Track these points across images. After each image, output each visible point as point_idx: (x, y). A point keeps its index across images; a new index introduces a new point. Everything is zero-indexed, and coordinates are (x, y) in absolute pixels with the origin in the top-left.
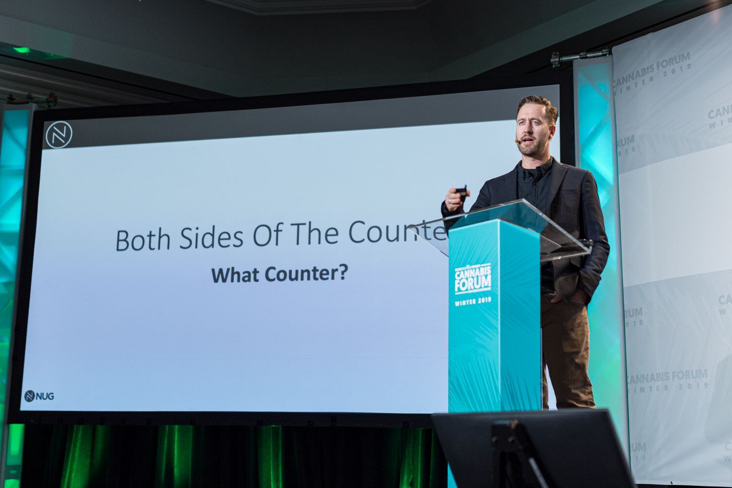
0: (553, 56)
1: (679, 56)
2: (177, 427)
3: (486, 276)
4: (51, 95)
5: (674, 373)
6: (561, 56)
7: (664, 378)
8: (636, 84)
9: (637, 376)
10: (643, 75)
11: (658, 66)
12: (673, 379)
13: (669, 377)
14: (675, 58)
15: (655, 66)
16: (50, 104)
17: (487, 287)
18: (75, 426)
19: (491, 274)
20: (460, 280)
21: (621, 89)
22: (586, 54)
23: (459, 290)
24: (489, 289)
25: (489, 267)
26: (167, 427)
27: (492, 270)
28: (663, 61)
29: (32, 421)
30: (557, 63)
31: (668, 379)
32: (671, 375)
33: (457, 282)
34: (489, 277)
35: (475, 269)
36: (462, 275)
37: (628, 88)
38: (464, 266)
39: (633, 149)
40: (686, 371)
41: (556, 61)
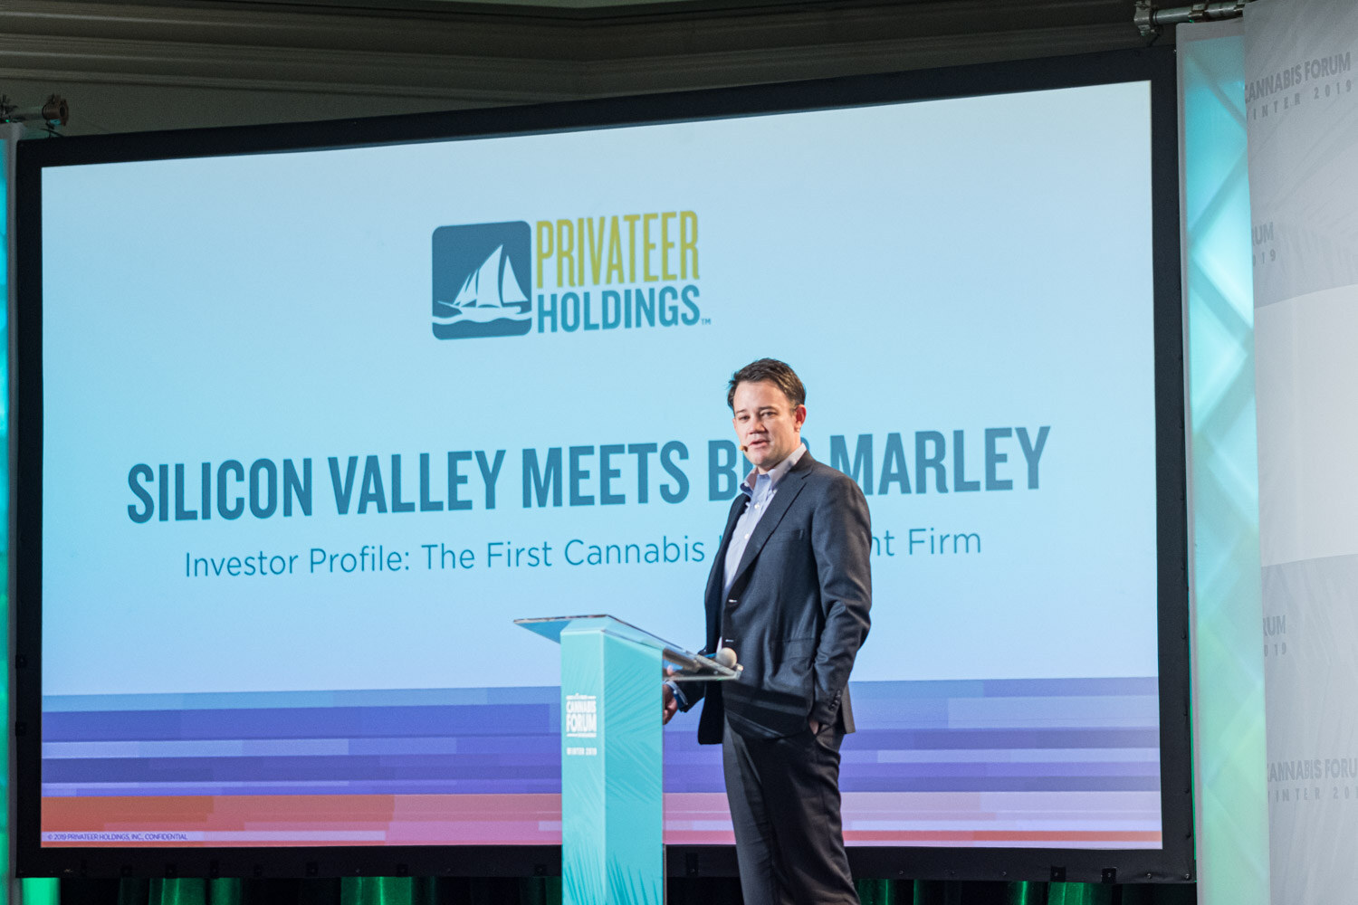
0: (1138, 9)
1: (1336, 57)
2: (381, 878)
3: (592, 714)
4: (52, 101)
5: (1327, 761)
6: (1153, 11)
7: (1315, 771)
8: (1276, 103)
9: (1280, 765)
10: (1287, 86)
11: (1307, 71)
12: (1326, 777)
13: (1320, 770)
14: (1331, 58)
15: (1302, 71)
16: (52, 122)
17: (592, 732)
18: (164, 880)
19: (597, 712)
20: (572, 714)
21: (1255, 110)
22: (1206, 8)
23: (571, 732)
24: (594, 735)
25: (594, 703)
26: (360, 880)
27: (597, 705)
28: (1316, 62)
29: (68, 871)
30: (1147, 27)
31: (1318, 776)
32: (1322, 767)
33: (568, 716)
34: (595, 716)
35: (583, 700)
36: (572, 709)
37: (1265, 112)
38: (574, 694)
39: (1273, 254)
40: (1344, 761)
41: (1145, 23)
